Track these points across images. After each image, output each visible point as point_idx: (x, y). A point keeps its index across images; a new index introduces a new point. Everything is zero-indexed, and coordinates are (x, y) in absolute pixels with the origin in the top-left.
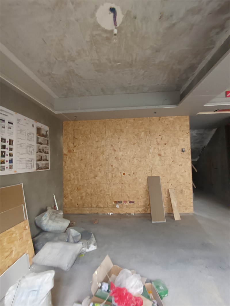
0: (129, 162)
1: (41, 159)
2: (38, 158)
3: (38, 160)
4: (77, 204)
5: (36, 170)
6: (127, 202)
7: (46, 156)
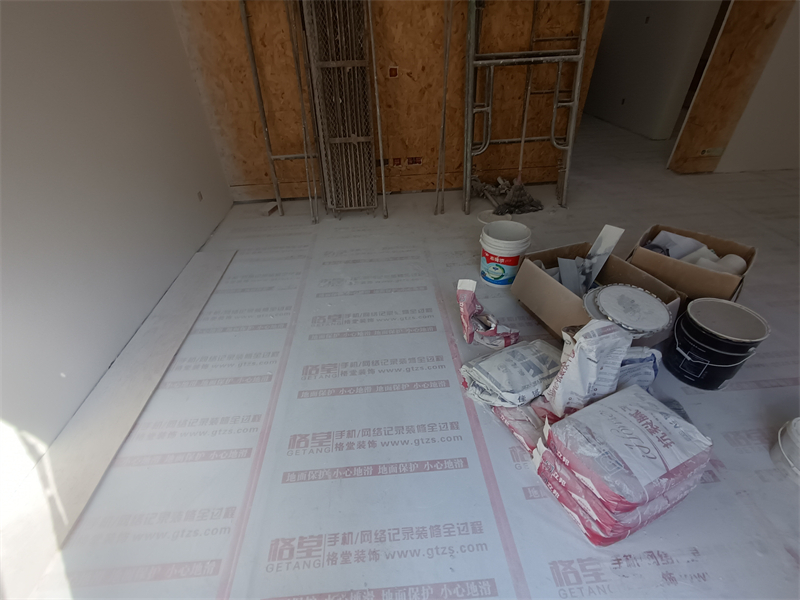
0: (409, 25)
4: (266, 175)
6: (402, 161)
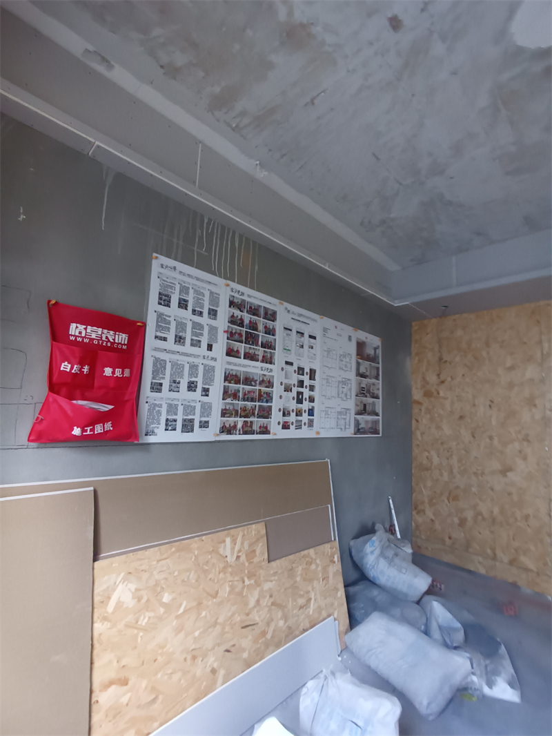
1: (363, 410)
2: (359, 408)
3: (358, 413)
4: (450, 538)
5: (355, 434)
7: (374, 404)
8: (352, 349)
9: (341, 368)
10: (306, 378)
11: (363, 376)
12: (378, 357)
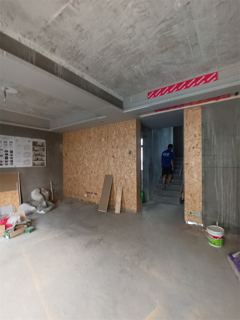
0: (94, 163)
1: (37, 160)
2: (34, 159)
4: (69, 191)
5: (33, 166)
6: (93, 193)
7: (42, 158)
8: (31, 144)
9: (25, 149)
10: (9, 153)
11: (36, 151)
12: (44, 145)
